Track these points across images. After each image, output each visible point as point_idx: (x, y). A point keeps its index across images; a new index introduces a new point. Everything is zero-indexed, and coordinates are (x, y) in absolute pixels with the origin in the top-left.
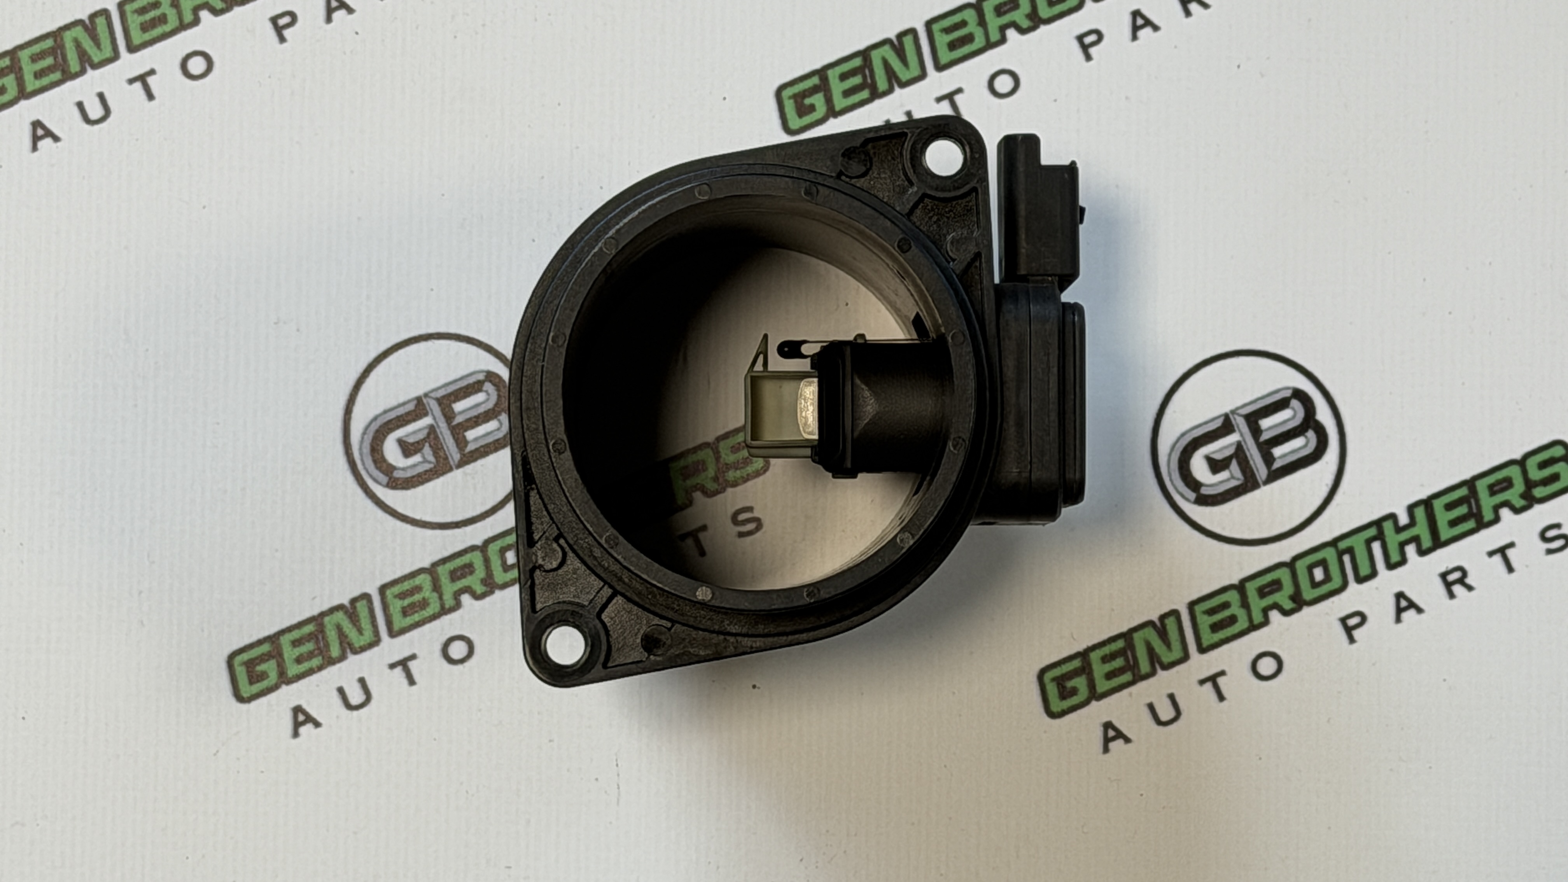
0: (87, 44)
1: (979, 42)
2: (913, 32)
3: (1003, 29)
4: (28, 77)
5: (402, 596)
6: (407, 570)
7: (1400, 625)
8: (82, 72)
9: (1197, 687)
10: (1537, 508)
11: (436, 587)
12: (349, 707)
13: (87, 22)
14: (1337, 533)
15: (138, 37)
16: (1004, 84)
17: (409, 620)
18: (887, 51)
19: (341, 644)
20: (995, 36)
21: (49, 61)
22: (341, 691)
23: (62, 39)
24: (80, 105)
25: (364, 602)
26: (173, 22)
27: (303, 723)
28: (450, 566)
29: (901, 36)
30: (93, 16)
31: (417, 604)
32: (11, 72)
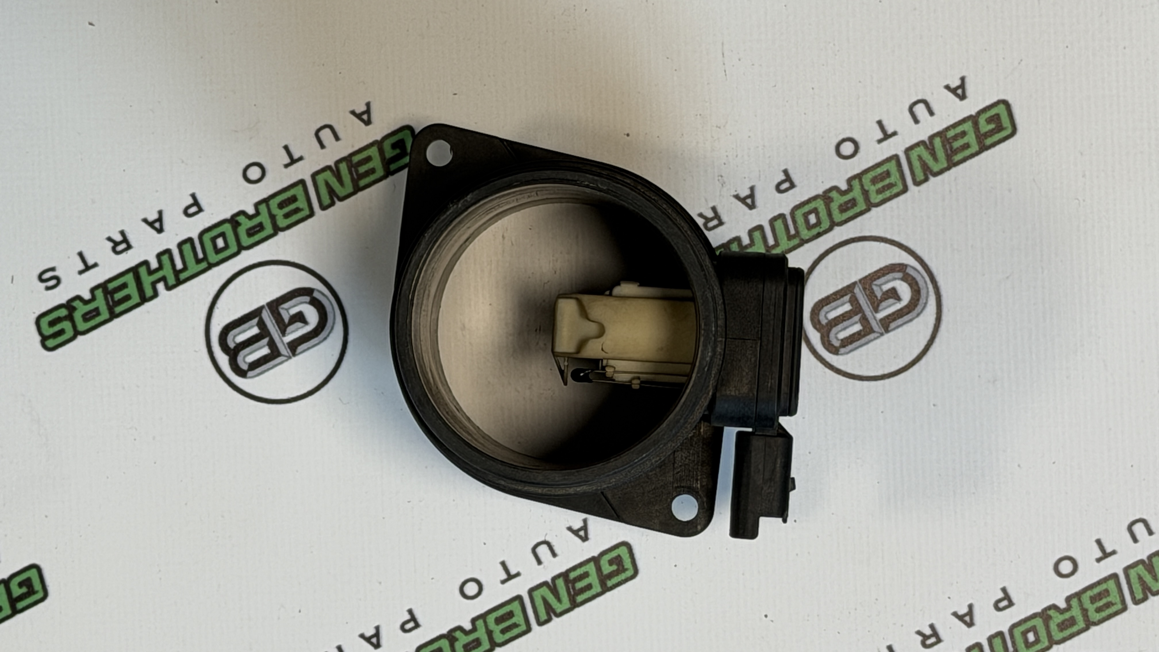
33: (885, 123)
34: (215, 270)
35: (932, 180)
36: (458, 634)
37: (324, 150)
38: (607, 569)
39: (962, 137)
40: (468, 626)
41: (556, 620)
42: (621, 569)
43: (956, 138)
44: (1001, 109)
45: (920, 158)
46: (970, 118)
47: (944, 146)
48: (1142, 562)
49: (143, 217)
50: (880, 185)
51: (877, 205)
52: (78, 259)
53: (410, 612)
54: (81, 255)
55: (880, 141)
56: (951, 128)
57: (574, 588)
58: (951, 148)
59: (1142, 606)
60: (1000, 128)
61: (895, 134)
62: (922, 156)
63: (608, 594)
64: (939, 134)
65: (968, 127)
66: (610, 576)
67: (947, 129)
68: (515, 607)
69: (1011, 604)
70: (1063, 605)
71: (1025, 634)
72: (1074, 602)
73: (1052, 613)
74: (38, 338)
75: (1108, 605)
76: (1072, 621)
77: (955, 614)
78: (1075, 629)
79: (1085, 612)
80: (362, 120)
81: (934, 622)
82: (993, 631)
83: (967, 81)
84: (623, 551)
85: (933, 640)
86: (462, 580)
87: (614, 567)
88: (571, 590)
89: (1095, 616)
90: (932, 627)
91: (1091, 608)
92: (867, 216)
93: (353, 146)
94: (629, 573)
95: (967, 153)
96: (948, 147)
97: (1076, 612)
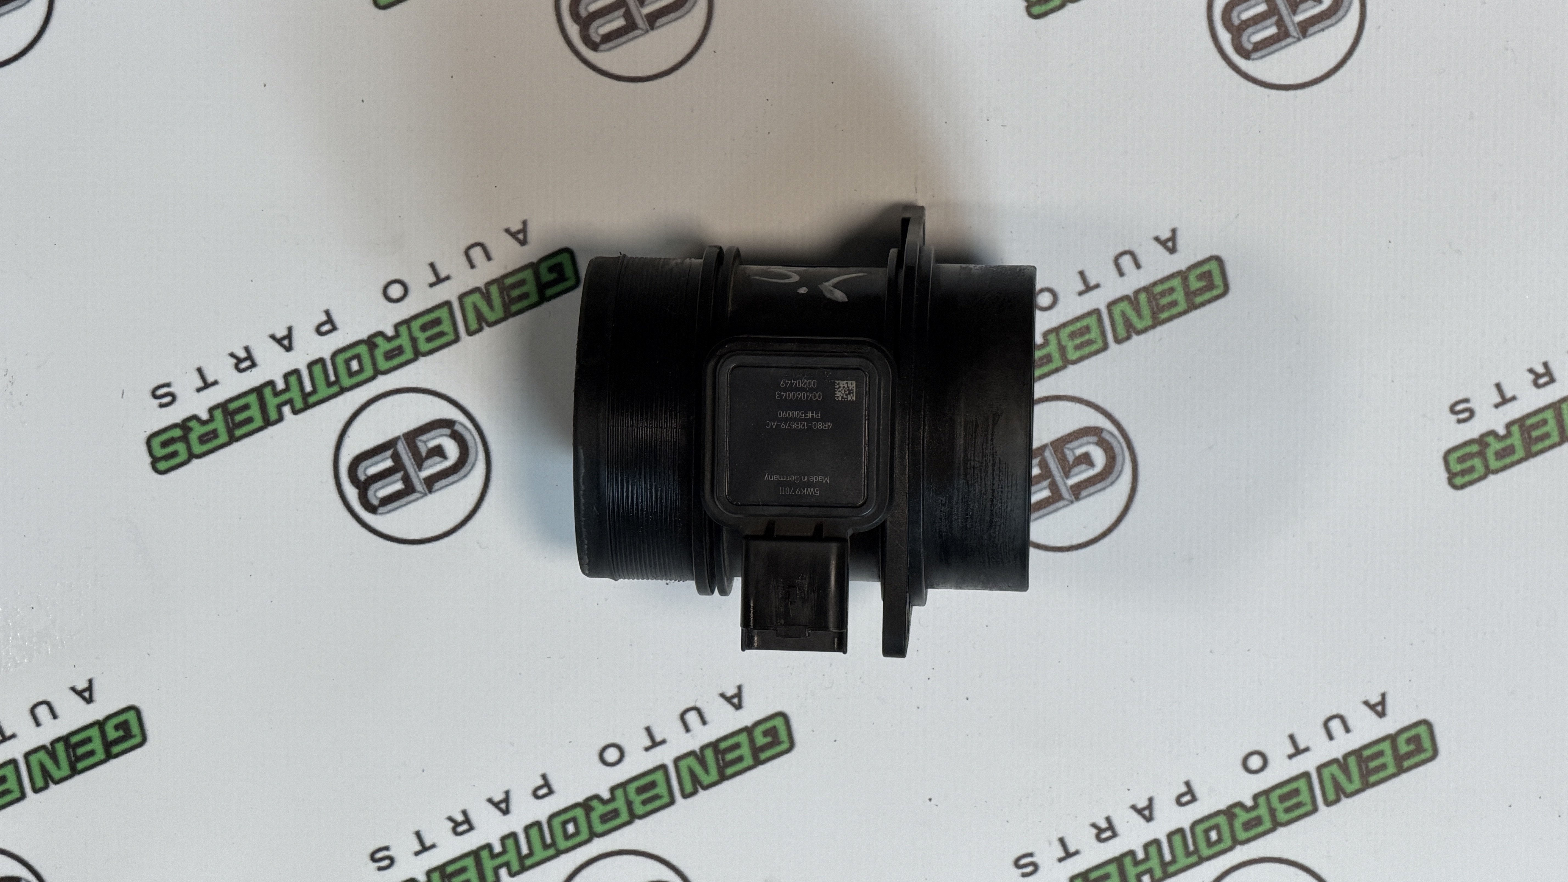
0: (1342, 779)
1: (632, 788)
2: (685, 796)
3: (613, 799)
4: (1388, 752)
5: (1090, 342)
6: (1086, 363)
7: (289, 325)
8: (1346, 756)
9: (453, 274)
10: (178, 420)
11: (1062, 349)
12: (1131, 253)
13: (1342, 796)
14: (340, 399)
15: (1302, 784)
16: (612, 755)
17: (1084, 323)
18: (706, 779)
19: (1138, 303)
20: (619, 793)
21: (1373, 765)
22: (1138, 266)
23: (1362, 783)
24: (1347, 730)
25: (1120, 337)
26: (1274, 796)
27: (1168, 240)
28: (1052, 366)
29: (694, 793)
30: (1337, 800)
31: (1078, 336)
32: (1402, 756)
33: (1088, 274)
34: (348, 395)
35: (1135, 338)
36: (595, 803)
37: (474, 270)
38: (761, 740)
39: (1170, 294)
40: (606, 795)
41: (702, 793)
42: (776, 742)
43: (1163, 294)
44: (1213, 266)
45: (1123, 314)
46: (1179, 273)
47: (1149, 302)
48: (1335, 761)
49: (270, 333)
50: (1078, 341)
51: (1075, 362)
52: (196, 376)
53: (544, 777)
54: (199, 370)
55: (1081, 294)
56: (1158, 283)
57: (723, 760)
58: (1157, 305)
59: (1334, 808)
60: (1211, 286)
61: (1097, 286)
62: (1126, 313)
63: (761, 769)
64: (1146, 289)
65: (1176, 283)
66: (763, 748)
67: (1155, 284)
68: (659, 776)
69: (1194, 799)
70: (1249, 803)
71: (1207, 831)
72: (1262, 800)
73: (1237, 810)
74: (148, 460)
75: (1299, 805)
76: (1258, 821)
77: (1134, 807)
78: (1260, 829)
79: (1272, 812)
80: (517, 240)
81: (1111, 815)
82: (1173, 827)
83: (1179, 234)
84: (778, 722)
85: (1108, 834)
86: (603, 745)
87: (769, 739)
88: (721, 762)
89: (1282, 817)
90: (1108, 819)
91: (1279, 807)
92: (1062, 374)
93: (506, 268)
94: (785, 746)
95: (1174, 311)
96: (1154, 303)
97: (1263, 811)
